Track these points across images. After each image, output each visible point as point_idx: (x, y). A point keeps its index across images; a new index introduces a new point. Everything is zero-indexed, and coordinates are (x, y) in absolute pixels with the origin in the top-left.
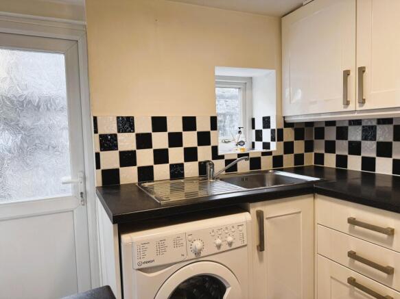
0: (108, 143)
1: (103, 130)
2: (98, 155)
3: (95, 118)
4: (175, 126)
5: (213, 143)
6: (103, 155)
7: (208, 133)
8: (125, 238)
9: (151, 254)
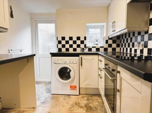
0: (60, 42)
1: (59, 40)
2: (57, 45)
3: (57, 37)
4: (75, 39)
5: (85, 44)
6: (59, 45)
7: (83, 41)
8: (52, 57)
9: (56, 61)
